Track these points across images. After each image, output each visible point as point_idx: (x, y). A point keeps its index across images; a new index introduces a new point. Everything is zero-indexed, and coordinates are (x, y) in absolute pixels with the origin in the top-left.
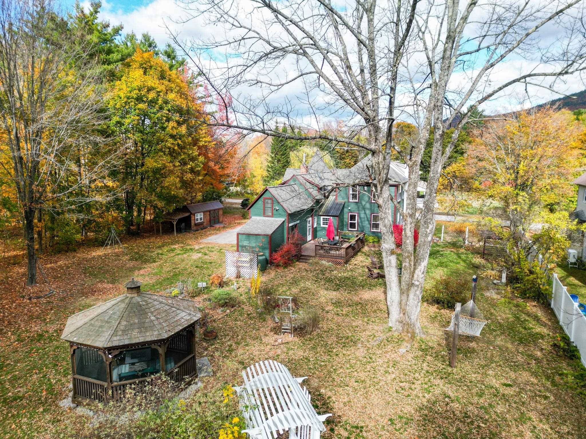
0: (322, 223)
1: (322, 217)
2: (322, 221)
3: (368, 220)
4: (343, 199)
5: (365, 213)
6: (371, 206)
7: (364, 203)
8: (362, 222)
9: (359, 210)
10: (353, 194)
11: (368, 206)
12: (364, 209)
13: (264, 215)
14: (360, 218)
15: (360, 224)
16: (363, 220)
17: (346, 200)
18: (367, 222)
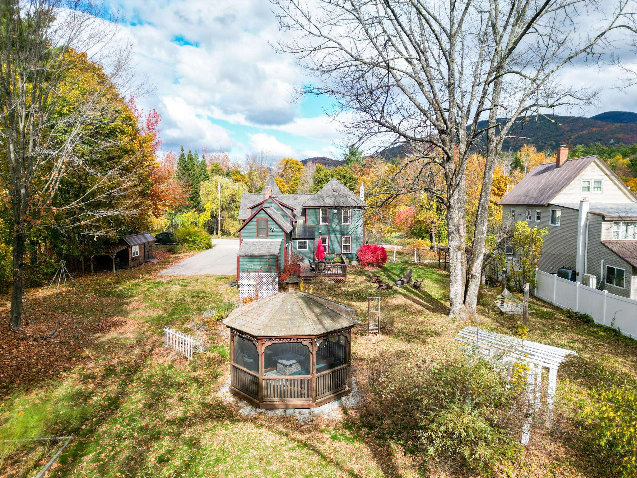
0: (297, 247)
1: (297, 241)
2: (297, 245)
3: (339, 243)
4: (313, 222)
5: (336, 235)
6: (341, 228)
7: (334, 225)
8: (332, 245)
9: (329, 233)
10: (322, 217)
11: (338, 228)
12: (334, 231)
13: (258, 237)
14: (331, 241)
15: (331, 247)
16: (334, 242)
17: (316, 223)
18: (337, 245)
